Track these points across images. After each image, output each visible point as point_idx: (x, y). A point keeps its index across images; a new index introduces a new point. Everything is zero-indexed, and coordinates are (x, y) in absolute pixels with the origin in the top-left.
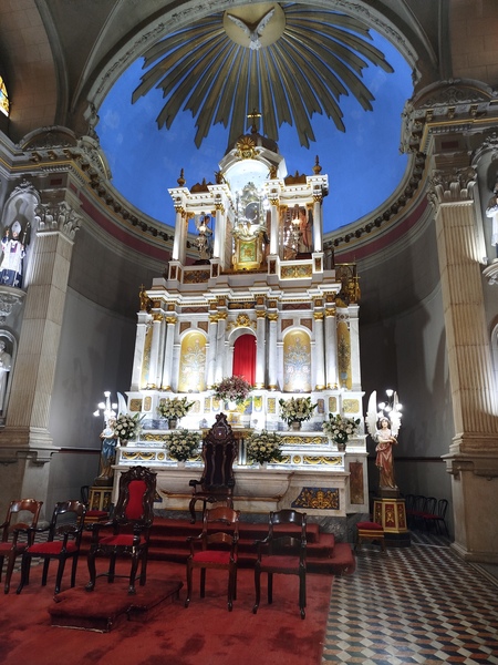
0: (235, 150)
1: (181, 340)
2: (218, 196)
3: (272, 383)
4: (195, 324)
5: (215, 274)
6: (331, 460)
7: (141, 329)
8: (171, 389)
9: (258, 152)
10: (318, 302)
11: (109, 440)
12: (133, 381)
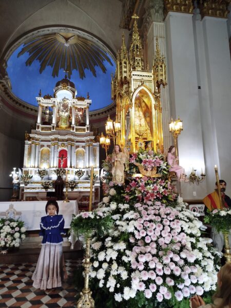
1: (41, 151)
3: (73, 166)
4: (46, 145)
5: (53, 129)
8: (38, 167)
9: (69, 88)
11: (16, 184)
12: (24, 164)
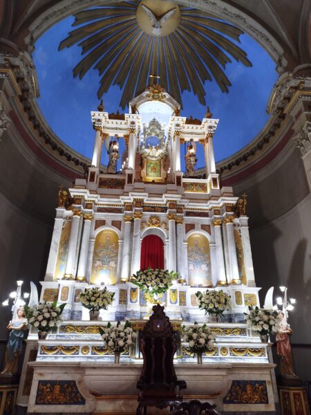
0: (147, 92)
1: (95, 236)
2: (133, 123)
3: (182, 277)
4: (109, 222)
5: (130, 181)
6: (256, 351)
7: (59, 224)
8: (85, 280)
9: (165, 96)
10: (217, 212)
11: (17, 331)
12: (48, 271)
